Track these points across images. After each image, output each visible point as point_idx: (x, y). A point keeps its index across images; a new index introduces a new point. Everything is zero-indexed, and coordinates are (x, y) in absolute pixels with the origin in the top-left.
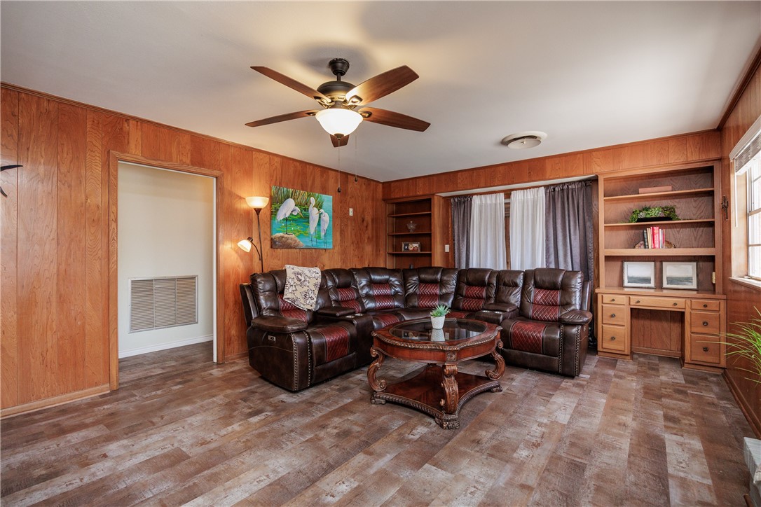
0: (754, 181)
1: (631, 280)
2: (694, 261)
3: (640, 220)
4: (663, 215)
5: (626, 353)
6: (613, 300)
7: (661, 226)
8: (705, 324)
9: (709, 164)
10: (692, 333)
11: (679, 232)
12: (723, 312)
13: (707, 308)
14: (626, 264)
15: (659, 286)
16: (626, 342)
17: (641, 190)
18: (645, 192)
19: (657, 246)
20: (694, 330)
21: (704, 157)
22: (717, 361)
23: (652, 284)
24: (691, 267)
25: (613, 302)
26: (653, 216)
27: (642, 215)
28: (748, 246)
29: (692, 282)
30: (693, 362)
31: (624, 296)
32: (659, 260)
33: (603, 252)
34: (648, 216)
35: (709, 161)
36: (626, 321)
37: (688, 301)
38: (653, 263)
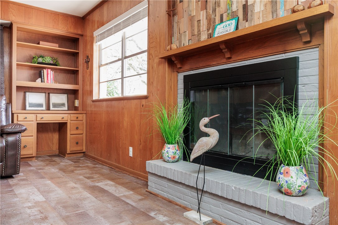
0: (103, 49)
1: (31, 105)
2: (66, 94)
3: (39, 63)
4: (52, 62)
5: (34, 155)
6: (26, 118)
7: (52, 69)
8: (77, 128)
9: (77, 37)
10: (71, 135)
11: (58, 75)
12: (84, 121)
13: (78, 119)
14: (28, 94)
15: (48, 108)
16: (34, 148)
17: (41, 42)
18: (44, 45)
19: (49, 82)
20: (72, 133)
21: (76, 32)
22: (82, 149)
23: (44, 108)
24: (65, 97)
25: (25, 120)
26: (47, 62)
27: (40, 60)
28: (99, 83)
29: (65, 106)
30: (71, 152)
31: (33, 115)
32: (48, 91)
33: (15, 84)
34: (44, 62)
35: (77, 34)
36: (34, 132)
37: (69, 115)
38: (44, 94)
